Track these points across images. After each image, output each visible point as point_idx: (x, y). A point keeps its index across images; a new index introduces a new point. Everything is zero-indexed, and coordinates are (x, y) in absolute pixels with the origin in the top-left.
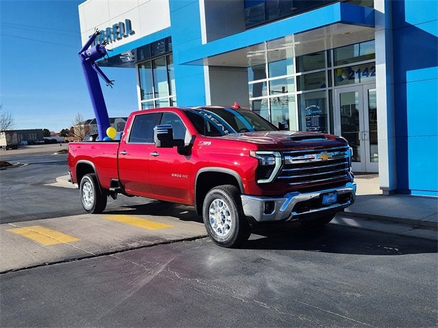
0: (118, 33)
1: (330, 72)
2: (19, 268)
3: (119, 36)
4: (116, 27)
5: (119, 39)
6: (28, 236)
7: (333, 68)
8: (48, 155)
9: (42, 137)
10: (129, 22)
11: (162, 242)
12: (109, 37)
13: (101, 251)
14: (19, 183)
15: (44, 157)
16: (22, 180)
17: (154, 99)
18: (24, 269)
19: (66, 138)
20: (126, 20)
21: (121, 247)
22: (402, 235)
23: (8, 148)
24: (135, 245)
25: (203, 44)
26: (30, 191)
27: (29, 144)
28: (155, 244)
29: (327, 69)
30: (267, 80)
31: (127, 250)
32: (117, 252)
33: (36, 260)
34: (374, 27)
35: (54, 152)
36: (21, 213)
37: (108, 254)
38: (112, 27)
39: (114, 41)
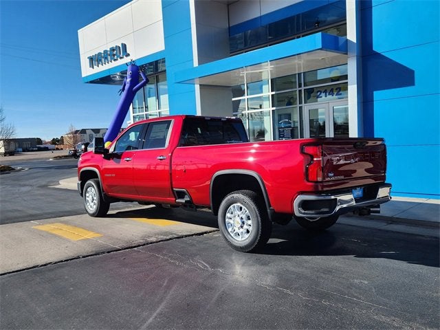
0: (114, 55)
1: (300, 91)
2: (57, 261)
3: (116, 57)
4: (113, 49)
5: (115, 60)
6: (54, 232)
7: (303, 88)
8: (44, 161)
9: (35, 145)
10: (124, 46)
11: (176, 236)
12: (106, 58)
13: (125, 245)
14: (25, 185)
15: (41, 163)
16: (27, 183)
17: (145, 113)
18: (62, 261)
19: (56, 146)
20: (122, 44)
21: (142, 241)
22: (380, 230)
23: (5, 154)
24: (154, 239)
25: (195, 66)
26: (39, 192)
27: (24, 151)
28: (171, 239)
29: (298, 89)
30: (246, 97)
31: (147, 244)
32: (139, 246)
33: (70, 253)
34: (347, 54)
35: (49, 158)
36: (39, 212)
37: (132, 247)
38: (109, 50)
39: (111, 62)
